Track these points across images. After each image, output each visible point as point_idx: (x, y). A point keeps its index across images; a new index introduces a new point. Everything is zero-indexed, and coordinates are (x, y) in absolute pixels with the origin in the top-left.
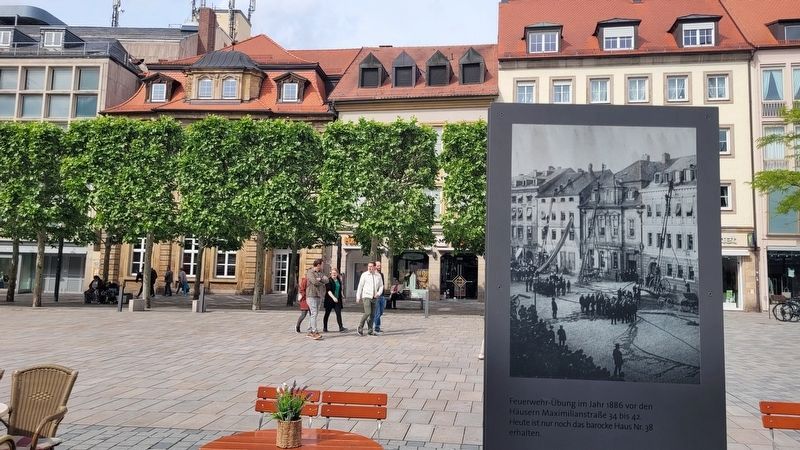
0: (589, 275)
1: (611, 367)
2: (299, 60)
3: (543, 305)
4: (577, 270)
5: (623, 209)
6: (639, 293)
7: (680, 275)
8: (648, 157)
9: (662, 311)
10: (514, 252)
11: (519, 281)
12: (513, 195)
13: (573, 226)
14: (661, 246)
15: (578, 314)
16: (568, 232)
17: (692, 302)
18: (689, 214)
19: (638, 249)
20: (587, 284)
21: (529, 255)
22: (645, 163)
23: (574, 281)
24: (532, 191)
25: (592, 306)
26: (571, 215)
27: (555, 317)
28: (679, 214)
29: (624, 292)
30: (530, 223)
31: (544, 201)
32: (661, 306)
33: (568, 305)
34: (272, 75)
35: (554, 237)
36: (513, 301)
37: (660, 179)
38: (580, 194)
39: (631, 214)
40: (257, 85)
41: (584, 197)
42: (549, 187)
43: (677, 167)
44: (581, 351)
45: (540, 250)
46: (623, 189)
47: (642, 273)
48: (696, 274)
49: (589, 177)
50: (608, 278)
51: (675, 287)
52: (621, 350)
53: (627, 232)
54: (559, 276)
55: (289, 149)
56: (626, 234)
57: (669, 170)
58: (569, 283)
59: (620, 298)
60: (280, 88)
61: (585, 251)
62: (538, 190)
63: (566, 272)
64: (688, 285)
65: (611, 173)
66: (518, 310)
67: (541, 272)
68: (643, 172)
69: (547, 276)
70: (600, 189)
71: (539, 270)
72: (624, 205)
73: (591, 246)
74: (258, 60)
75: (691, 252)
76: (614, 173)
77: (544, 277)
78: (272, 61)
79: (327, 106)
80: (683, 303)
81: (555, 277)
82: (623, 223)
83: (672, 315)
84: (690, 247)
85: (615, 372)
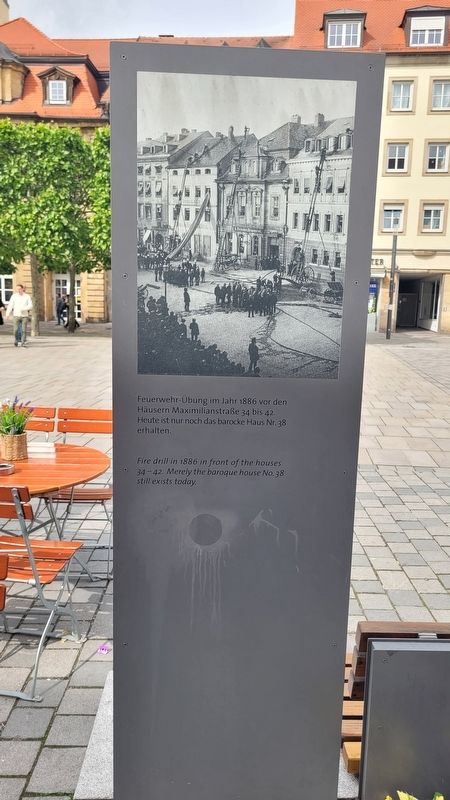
0: (226, 262)
1: (246, 362)
2: (65, 51)
3: (174, 296)
4: (212, 257)
5: (267, 184)
6: (280, 282)
7: (326, 262)
8: (299, 118)
9: (303, 303)
10: (141, 235)
11: (147, 269)
12: (139, 165)
13: (209, 205)
14: (307, 228)
15: (212, 306)
16: (204, 212)
17: (336, 292)
18: (341, 190)
19: (282, 232)
20: (223, 273)
21: (159, 239)
22: (295, 126)
23: (209, 268)
24: (162, 160)
25: (229, 298)
26: (208, 190)
27: (187, 309)
28: (329, 190)
29: (264, 282)
30: (159, 200)
31: (176, 173)
32: (303, 296)
33: (202, 296)
34: (36, 70)
35: (187, 217)
36: (141, 292)
37: (311, 148)
38: (218, 165)
39: (275, 190)
40: (19, 82)
41: (223, 167)
42: (182, 156)
43: (331, 132)
44: (215, 346)
45: (171, 233)
46: (268, 157)
47: (284, 260)
48: (343, 261)
49: (229, 143)
50: (246, 266)
51: (319, 275)
52: (257, 344)
53: (270, 212)
54: (193, 263)
55: (56, 159)
56: (268, 215)
57: (322, 136)
58: (203, 272)
59: (259, 289)
60: (45, 85)
61: (223, 234)
62: (168, 159)
63: (200, 258)
64: (333, 273)
65: (255, 139)
66: (146, 302)
67: (172, 259)
68: (292, 138)
69: (179, 264)
70: (241, 158)
71: (170, 256)
72: (269, 179)
73: (229, 229)
74: (18, 51)
75: (340, 236)
76: (258, 138)
77: (175, 264)
78: (34, 52)
79: (100, 110)
80: (327, 294)
81: (188, 265)
82: (266, 201)
83: (315, 306)
84: (339, 230)
85: (250, 368)
